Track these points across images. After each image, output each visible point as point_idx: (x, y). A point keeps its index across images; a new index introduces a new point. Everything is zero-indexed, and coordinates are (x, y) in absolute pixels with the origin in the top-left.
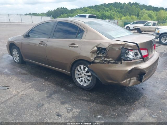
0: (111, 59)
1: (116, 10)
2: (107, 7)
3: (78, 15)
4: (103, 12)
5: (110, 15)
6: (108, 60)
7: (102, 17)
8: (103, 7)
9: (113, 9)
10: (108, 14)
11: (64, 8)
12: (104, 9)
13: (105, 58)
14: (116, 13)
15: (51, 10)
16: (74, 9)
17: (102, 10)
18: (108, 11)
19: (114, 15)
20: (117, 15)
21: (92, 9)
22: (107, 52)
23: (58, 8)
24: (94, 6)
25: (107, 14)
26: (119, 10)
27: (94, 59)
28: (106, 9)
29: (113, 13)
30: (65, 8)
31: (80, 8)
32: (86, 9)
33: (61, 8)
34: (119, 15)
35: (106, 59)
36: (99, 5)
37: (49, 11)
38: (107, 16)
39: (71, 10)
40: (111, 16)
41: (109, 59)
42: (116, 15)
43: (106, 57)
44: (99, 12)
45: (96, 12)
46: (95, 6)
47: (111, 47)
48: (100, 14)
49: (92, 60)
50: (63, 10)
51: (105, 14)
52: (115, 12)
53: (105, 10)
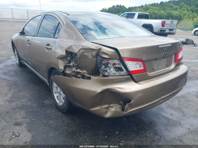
0: (85, 71)
1: (189, 9)
2: (176, 5)
3: (126, 13)
4: (170, 11)
5: (178, 16)
6: (81, 72)
7: (168, 17)
8: (171, 4)
9: (185, 8)
10: (177, 14)
11: (120, 5)
12: (171, 7)
13: (77, 69)
14: (187, 13)
15: (106, 9)
16: (133, 7)
17: (168, 9)
18: (176, 10)
19: (185, 15)
20: (189, 16)
21: (156, 7)
22: (78, 59)
23: (114, 6)
24: (159, 3)
25: (175, 13)
26: (194, 8)
27: (63, 69)
28: (175, 7)
29: (184, 12)
30: (122, 6)
31: (140, 6)
32: (148, 7)
33: (118, 6)
34: (191, 16)
35: (79, 70)
36: (166, 2)
37: (103, 9)
38: (175, 17)
39: (130, 8)
40: (180, 16)
41: (82, 70)
42: (188, 14)
43: (78, 67)
44: (164, 11)
45: (160, 11)
46: (161, 3)
47: (83, 53)
48: (165, 14)
49: (61, 69)
50: (120, 8)
51: (172, 14)
52: (186, 11)
53: (173, 8)
